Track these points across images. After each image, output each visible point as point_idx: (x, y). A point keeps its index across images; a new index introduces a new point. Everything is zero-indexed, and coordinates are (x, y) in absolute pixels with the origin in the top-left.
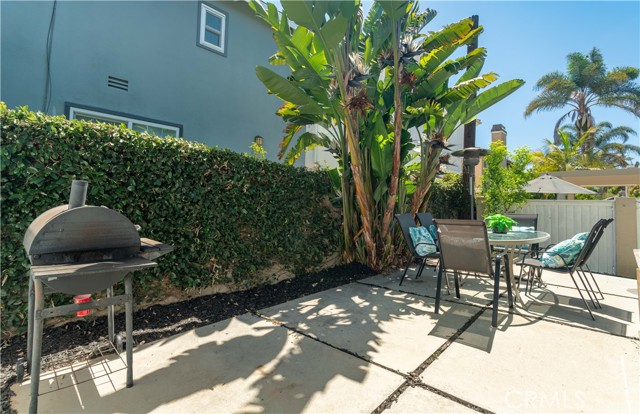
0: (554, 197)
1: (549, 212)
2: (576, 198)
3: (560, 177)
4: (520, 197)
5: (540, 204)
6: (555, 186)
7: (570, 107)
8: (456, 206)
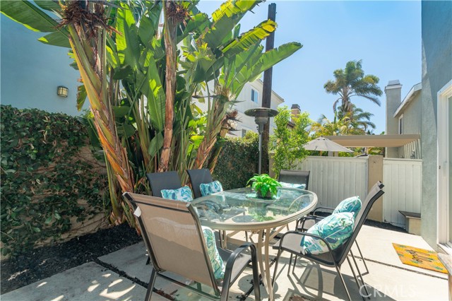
0: (326, 154)
1: (322, 166)
2: (339, 155)
3: (330, 139)
4: (300, 154)
5: (316, 159)
6: (326, 145)
7: (339, 96)
8: (254, 160)
